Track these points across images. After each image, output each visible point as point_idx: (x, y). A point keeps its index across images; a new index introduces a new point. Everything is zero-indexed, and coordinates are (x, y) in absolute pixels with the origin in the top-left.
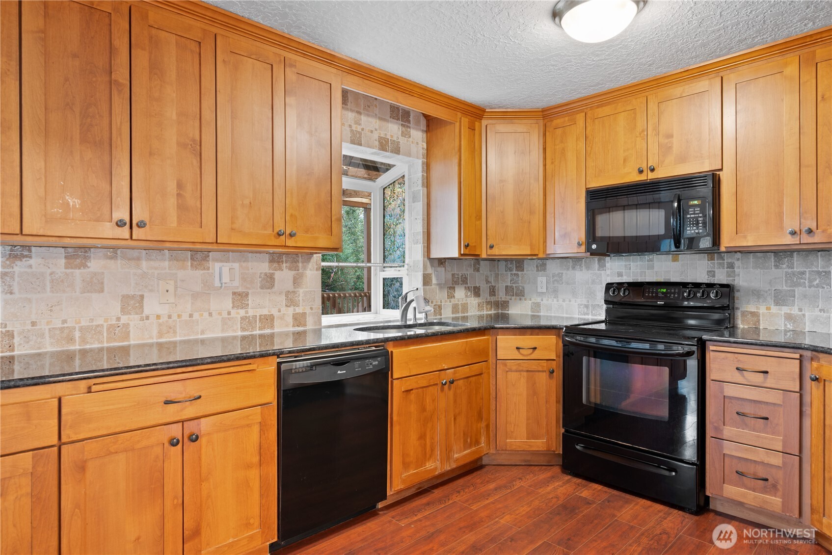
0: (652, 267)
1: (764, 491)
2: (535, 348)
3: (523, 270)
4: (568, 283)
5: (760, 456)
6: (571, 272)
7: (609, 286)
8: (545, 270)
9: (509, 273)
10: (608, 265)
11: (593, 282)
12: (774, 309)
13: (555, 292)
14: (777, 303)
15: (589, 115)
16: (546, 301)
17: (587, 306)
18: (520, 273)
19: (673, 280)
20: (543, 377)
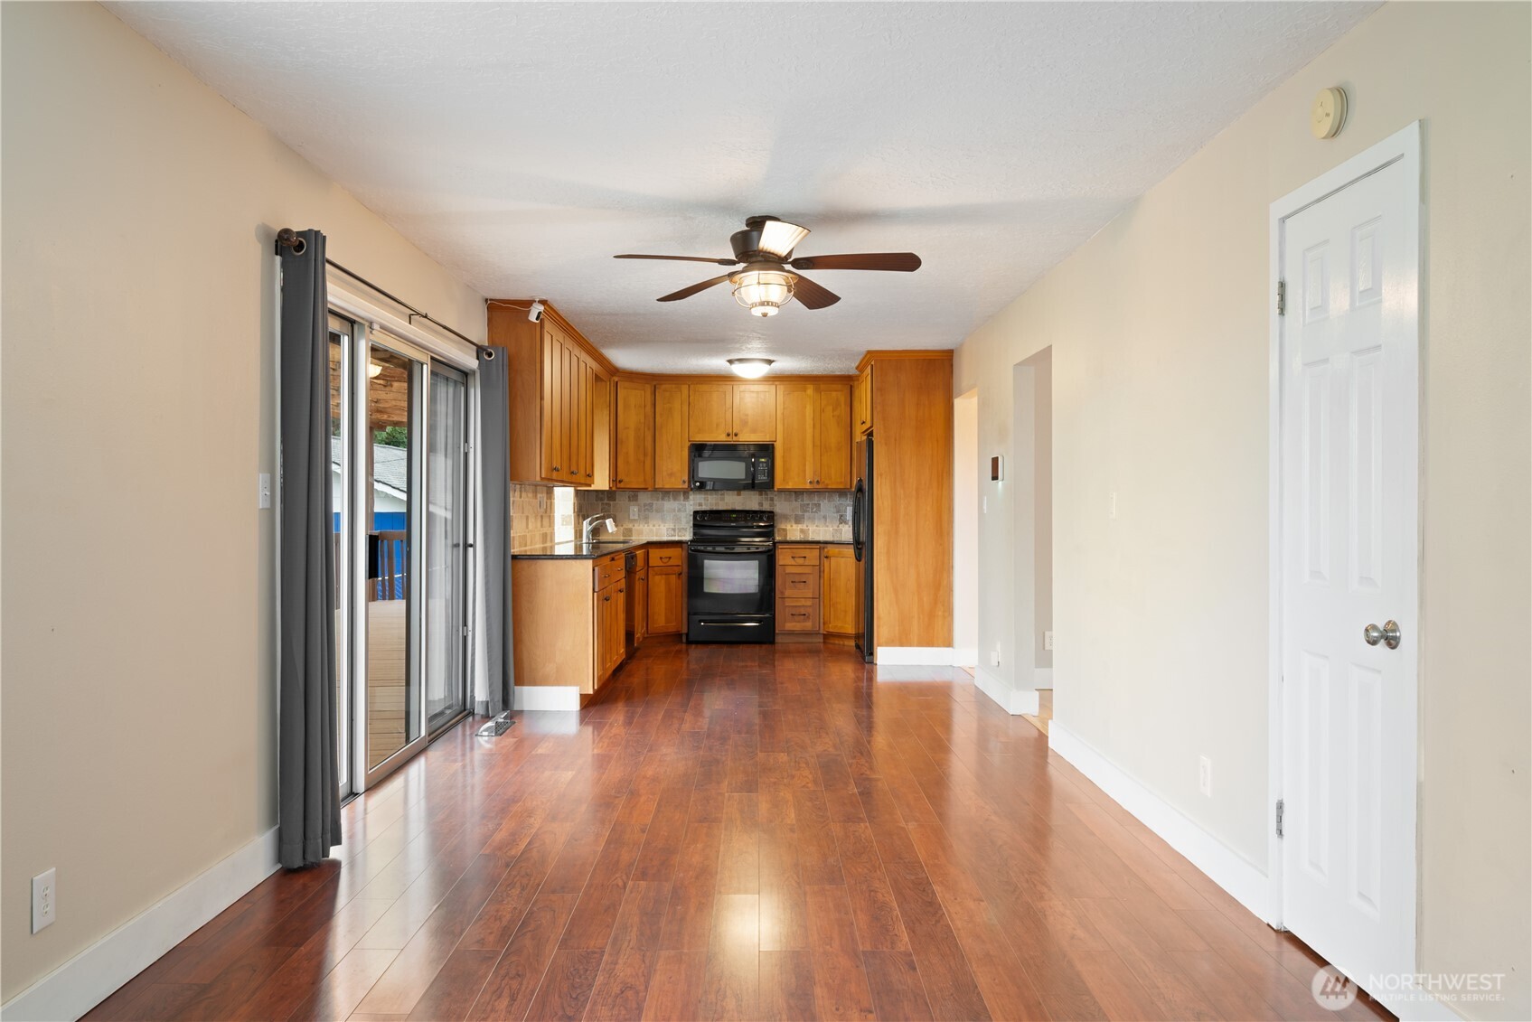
0: (723, 499)
1: (804, 621)
2: (670, 558)
3: (615, 500)
4: (657, 511)
5: (803, 602)
6: (660, 502)
7: (696, 513)
8: (636, 500)
9: (600, 503)
10: (691, 497)
11: (679, 510)
12: (795, 526)
13: (646, 519)
14: (796, 522)
15: (692, 386)
16: (637, 527)
17: (674, 530)
18: (611, 503)
19: (738, 508)
20: (673, 578)
